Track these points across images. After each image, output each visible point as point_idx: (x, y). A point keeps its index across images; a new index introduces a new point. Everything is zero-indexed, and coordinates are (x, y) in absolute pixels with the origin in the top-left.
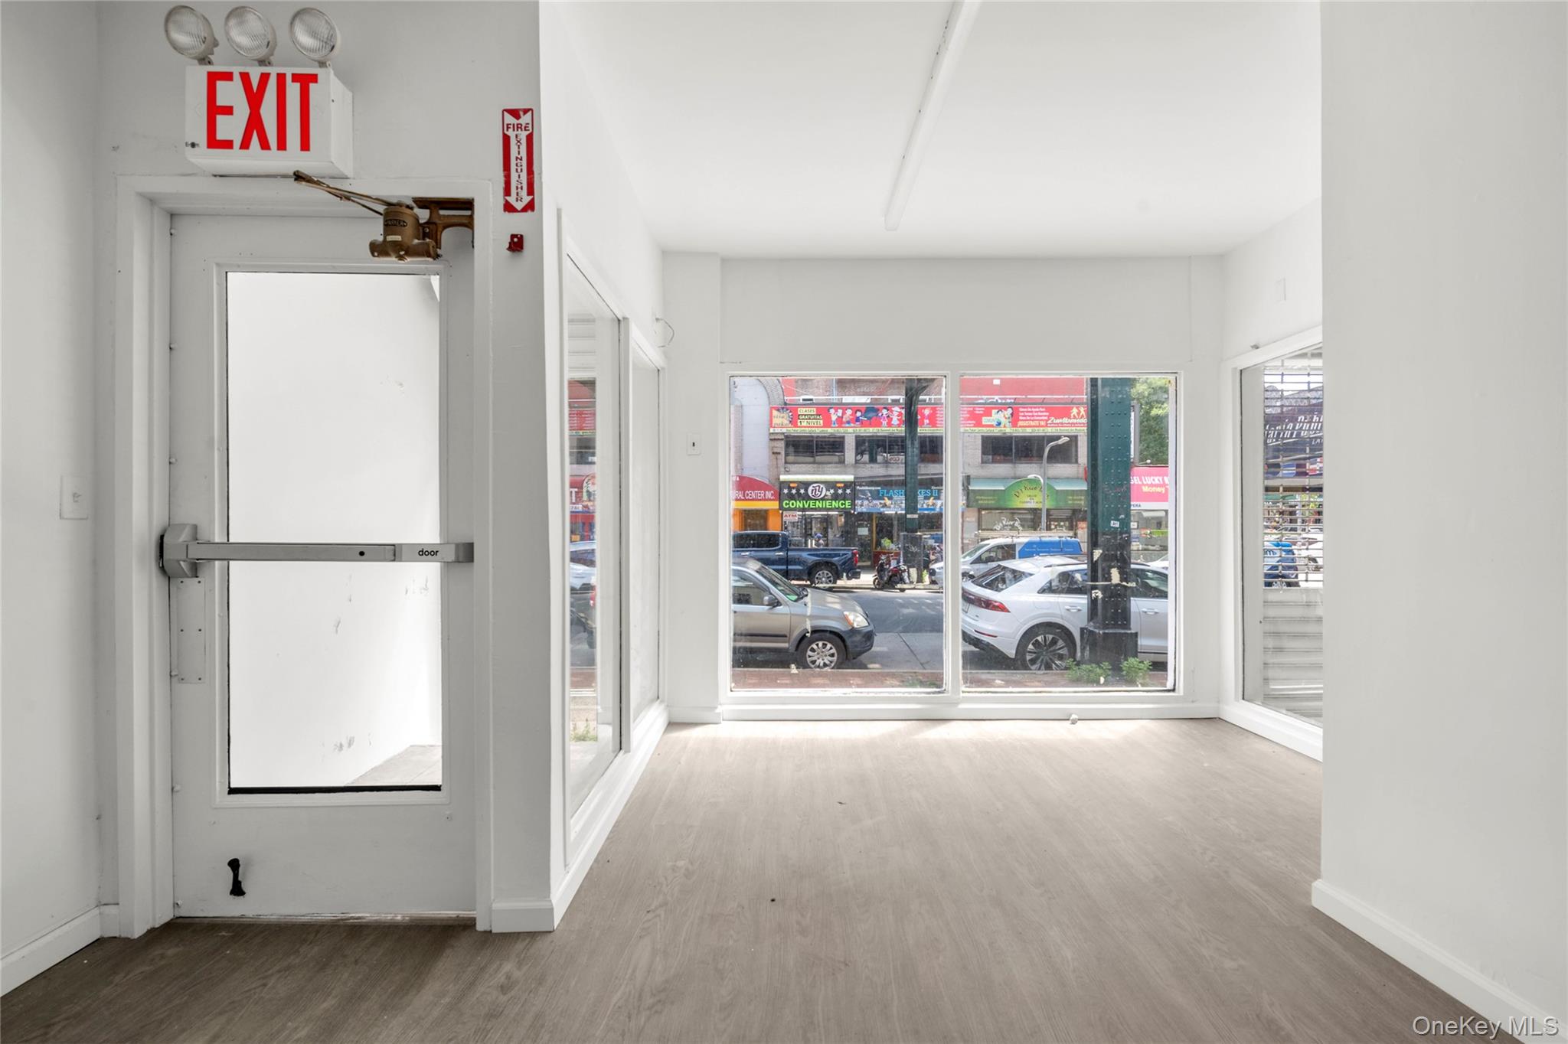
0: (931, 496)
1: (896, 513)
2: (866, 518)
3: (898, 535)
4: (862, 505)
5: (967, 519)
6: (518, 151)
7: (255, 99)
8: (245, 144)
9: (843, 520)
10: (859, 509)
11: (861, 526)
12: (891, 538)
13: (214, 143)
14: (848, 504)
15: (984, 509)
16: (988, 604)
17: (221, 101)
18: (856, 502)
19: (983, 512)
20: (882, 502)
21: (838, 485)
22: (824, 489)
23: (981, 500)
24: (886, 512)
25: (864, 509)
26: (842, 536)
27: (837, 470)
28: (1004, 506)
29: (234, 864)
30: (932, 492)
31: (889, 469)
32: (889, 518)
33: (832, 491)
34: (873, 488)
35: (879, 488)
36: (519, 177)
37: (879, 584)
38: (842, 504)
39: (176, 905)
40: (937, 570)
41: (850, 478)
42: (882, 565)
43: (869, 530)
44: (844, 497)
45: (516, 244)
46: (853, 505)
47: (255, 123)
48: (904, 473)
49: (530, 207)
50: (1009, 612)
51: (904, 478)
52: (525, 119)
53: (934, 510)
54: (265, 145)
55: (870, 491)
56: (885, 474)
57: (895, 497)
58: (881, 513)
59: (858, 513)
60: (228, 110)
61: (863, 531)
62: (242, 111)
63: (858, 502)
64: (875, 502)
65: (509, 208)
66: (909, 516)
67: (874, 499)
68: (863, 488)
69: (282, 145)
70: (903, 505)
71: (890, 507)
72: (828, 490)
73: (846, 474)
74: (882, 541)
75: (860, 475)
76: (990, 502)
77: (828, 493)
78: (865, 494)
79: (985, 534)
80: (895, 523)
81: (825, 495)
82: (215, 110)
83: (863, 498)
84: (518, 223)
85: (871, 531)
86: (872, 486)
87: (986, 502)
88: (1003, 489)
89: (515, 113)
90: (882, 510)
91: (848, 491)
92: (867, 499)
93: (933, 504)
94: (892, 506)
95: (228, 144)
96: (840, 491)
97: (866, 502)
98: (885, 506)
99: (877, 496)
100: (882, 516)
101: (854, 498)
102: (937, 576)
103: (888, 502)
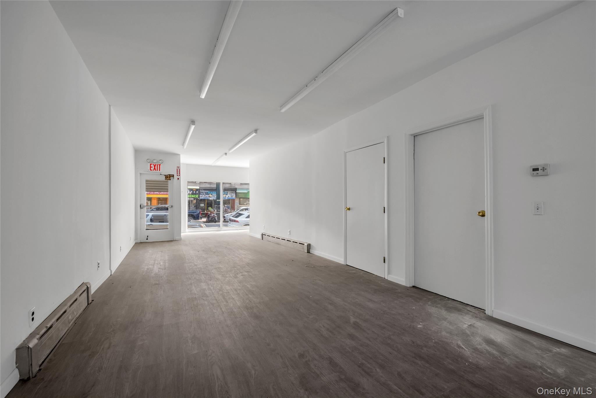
0: (225, 194)
1: (213, 199)
2: (203, 200)
3: (214, 206)
4: (202, 197)
5: (236, 201)
6: (178, 171)
7: (155, 166)
8: (154, 170)
9: (195, 201)
10: (201, 198)
11: (201, 203)
12: (212, 207)
13: (151, 170)
14: (197, 196)
15: (242, 198)
16: (235, 221)
17: (151, 166)
18: (200, 195)
19: (241, 199)
20: (209, 196)
21: (194, 190)
22: (189, 191)
23: (240, 195)
24: (210, 199)
25: (203, 198)
26: (195, 207)
27: (193, 185)
28: (246, 197)
29: (148, 236)
30: (225, 193)
31: (211, 185)
32: (211, 201)
33: (192, 192)
34: (206, 191)
35: (208, 191)
36: (178, 173)
37: (208, 221)
38: (195, 196)
39: (140, 241)
40: (226, 216)
41: (198, 188)
42: (209, 215)
43: (204, 205)
44: (196, 194)
45: (178, 179)
46: (199, 197)
47: (155, 168)
48: (216, 186)
49: (179, 175)
50: (239, 222)
51: (216, 188)
52: (179, 168)
53: (225, 198)
54: (156, 170)
55: (205, 192)
56: (210, 186)
57: (213, 194)
58: (208, 199)
59: (201, 199)
60: (152, 167)
61: (202, 205)
62: (153, 167)
63: (201, 196)
64: (206, 196)
65: (177, 175)
66: (217, 200)
67: (206, 195)
68: (202, 191)
69: (157, 170)
70: (216, 197)
71: (211, 197)
72: (190, 191)
73: (196, 186)
74: (209, 208)
75: (201, 187)
76: (242, 196)
77: (190, 192)
78: (203, 193)
79: (240, 206)
80: (213, 202)
81: (189, 193)
82: (151, 167)
83: (202, 194)
84: (178, 177)
85: (205, 205)
86: (206, 190)
87: (241, 196)
88: (247, 192)
89: (178, 167)
90: (209, 198)
91: (197, 192)
92: (204, 195)
93: (225, 197)
94: (212, 197)
95: (152, 170)
96: (194, 192)
97: (203, 196)
98: (210, 197)
99: (207, 194)
100: (208, 200)
101: (199, 194)
102: (226, 218)
103: (211, 196)
